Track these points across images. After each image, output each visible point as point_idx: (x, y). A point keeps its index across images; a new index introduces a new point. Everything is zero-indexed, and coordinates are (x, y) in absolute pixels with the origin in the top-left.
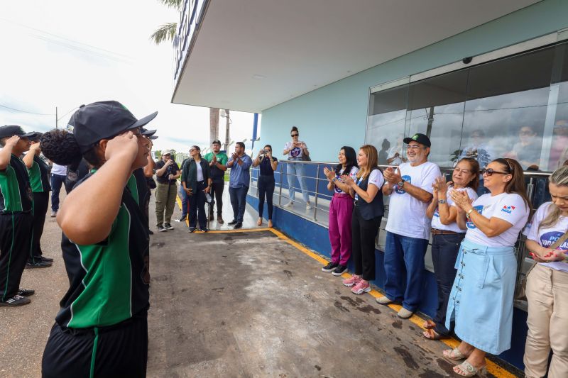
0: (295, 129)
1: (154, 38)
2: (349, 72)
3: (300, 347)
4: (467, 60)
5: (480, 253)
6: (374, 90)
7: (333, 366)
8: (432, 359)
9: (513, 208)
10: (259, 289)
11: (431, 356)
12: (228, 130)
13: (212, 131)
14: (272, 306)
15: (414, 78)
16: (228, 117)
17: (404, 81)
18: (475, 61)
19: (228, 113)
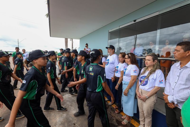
0: (87, 44)
1: (46, 16)
2: (102, 25)
3: (71, 117)
4: (135, 21)
5: (126, 85)
6: (110, 31)
7: (80, 123)
8: (114, 119)
9: (136, 70)
10: (66, 97)
11: (114, 118)
12: (72, 45)
13: (66, 45)
14: (68, 103)
15: (121, 27)
16: (72, 41)
17: (118, 28)
18: (137, 21)
19: (72, 39)
